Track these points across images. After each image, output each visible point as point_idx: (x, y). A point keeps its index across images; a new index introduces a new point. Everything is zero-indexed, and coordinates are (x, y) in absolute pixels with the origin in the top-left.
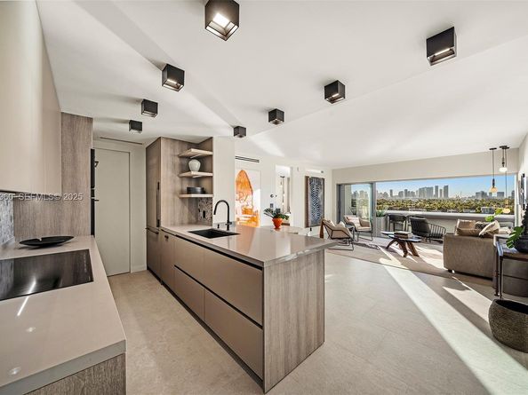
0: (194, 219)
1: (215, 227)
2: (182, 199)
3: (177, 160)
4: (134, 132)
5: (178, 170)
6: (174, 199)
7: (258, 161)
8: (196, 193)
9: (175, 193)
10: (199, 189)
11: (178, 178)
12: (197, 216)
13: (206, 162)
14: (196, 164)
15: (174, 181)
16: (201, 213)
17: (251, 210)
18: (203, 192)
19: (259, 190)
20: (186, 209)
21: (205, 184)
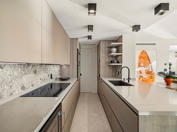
0: (114, 75)
1: (123, 80)
2: (109, 66)
3: (107, 49)
4: (90, 40)
5: (107, 53)
6: (105, 66)
7: (155, 44)
8: (114, 63)
9: (106, 63)
10: (116, 61)
11: (107, 57)
12: (116, 74)
13: (119, 48)
14: (114, 50)
15: (106, 58)
16: (118, 72)
17: (151, 72)
18: (118, 62)
19: (155, 62)
20: (111, 70)
21: (119, 58)
